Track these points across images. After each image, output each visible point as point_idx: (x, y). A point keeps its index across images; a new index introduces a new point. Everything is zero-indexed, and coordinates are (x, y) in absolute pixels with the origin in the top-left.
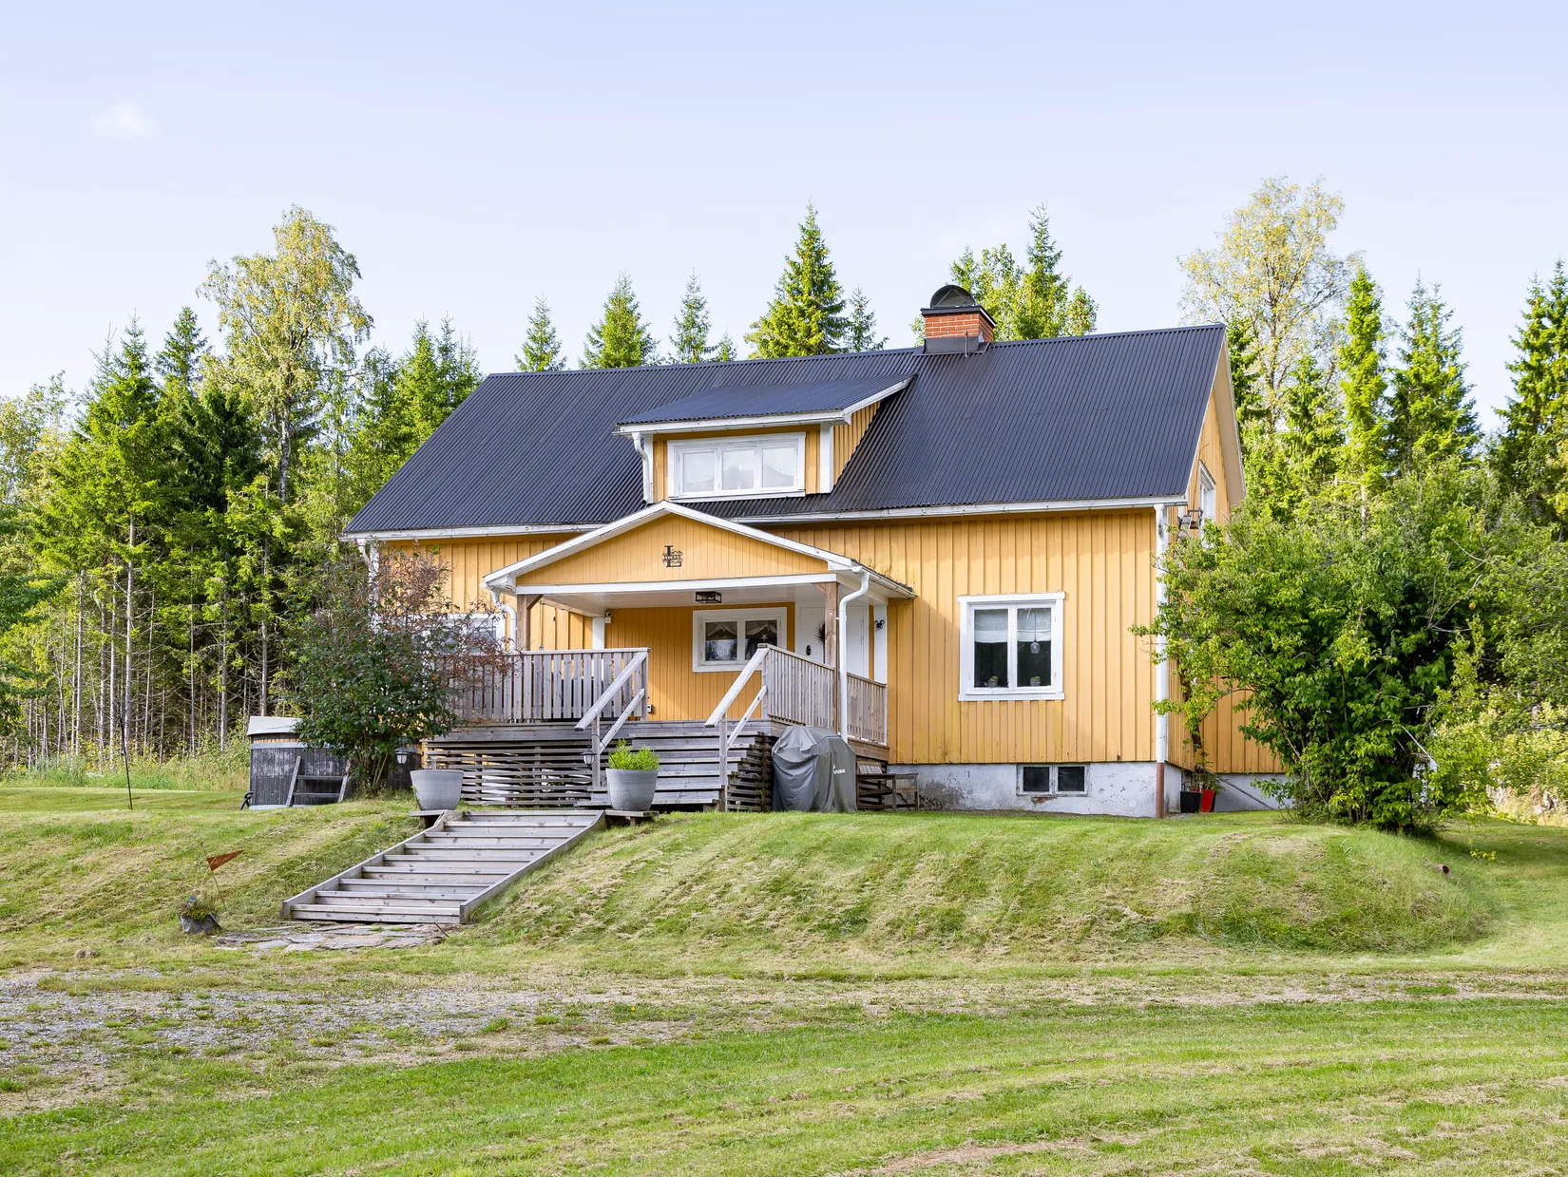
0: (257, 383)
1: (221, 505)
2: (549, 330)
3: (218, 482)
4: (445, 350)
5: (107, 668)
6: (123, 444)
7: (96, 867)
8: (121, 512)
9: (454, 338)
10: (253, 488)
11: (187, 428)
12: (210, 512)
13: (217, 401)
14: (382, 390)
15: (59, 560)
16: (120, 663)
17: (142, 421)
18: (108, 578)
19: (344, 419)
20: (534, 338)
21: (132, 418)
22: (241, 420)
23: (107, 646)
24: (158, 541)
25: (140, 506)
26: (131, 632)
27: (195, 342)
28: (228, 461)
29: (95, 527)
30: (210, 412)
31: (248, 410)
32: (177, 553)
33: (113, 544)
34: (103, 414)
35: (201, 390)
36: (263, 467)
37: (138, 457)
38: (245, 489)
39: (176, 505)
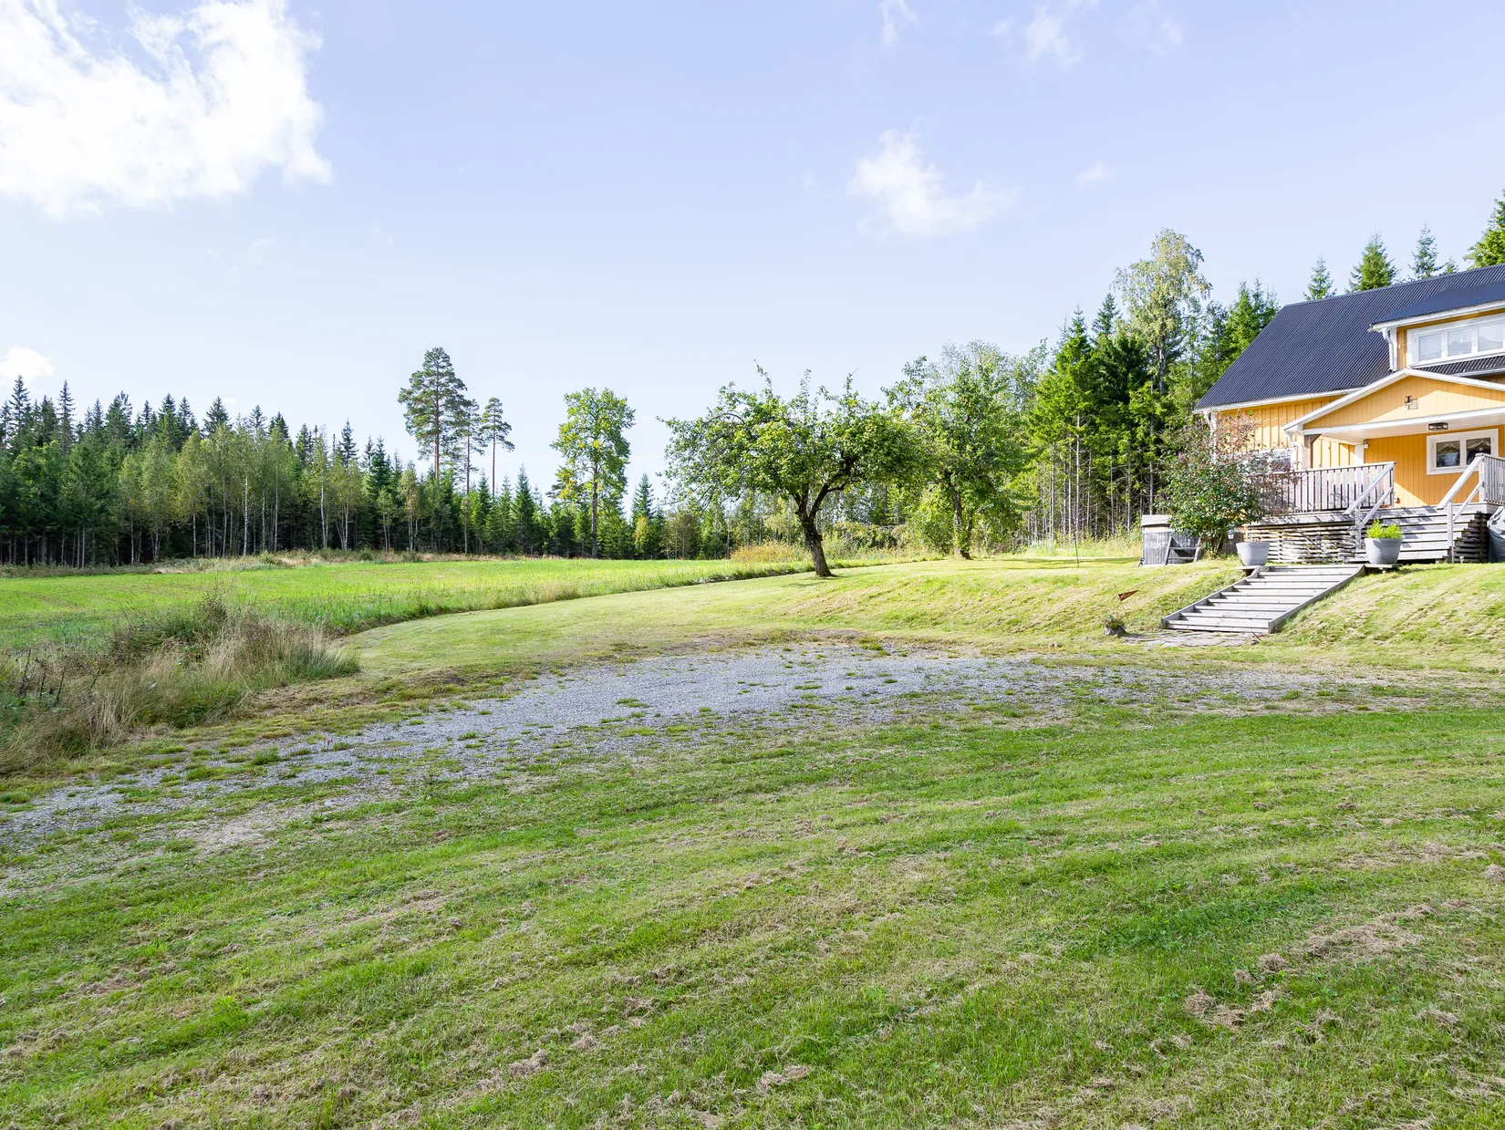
0: (1145, 330)
1: (1126, 400)
2: (1325, 274)
3: (1125, 388)
4: (1257, 296)
5: (1067, 492)
6: (1074, 373)
7: (1061, 599)
8: (1073, 409)
9: (1262, 288)
10: (1144, 389)
11: (1106, 360)
12: (1120, 405)
13: (1124, 344)
14: (1218, 325)
15: (1042, 438)
16: (1074, 490)
17: (1083, 359)
18: (1067, 445)
19: (1196, 344)
20: (1315, 280)
21: (1078, 358)
22: (1137, 352)
23: (1067, 481)
24: (1093, 423)
25: (1082, 405)
26: (1079, 472)
27: (1113, 312)
28: (1130, 376)
29: (1060, 419)
30: (1119, 349)
31: (1141, 346)
32: (1102, 428)
33: (1069, 427)
34: (1063, 359)
35: (1114, 337)
36: (1150, 377)
37: (1081, 380)
38: (1140, 390)
39: (1102, 402)
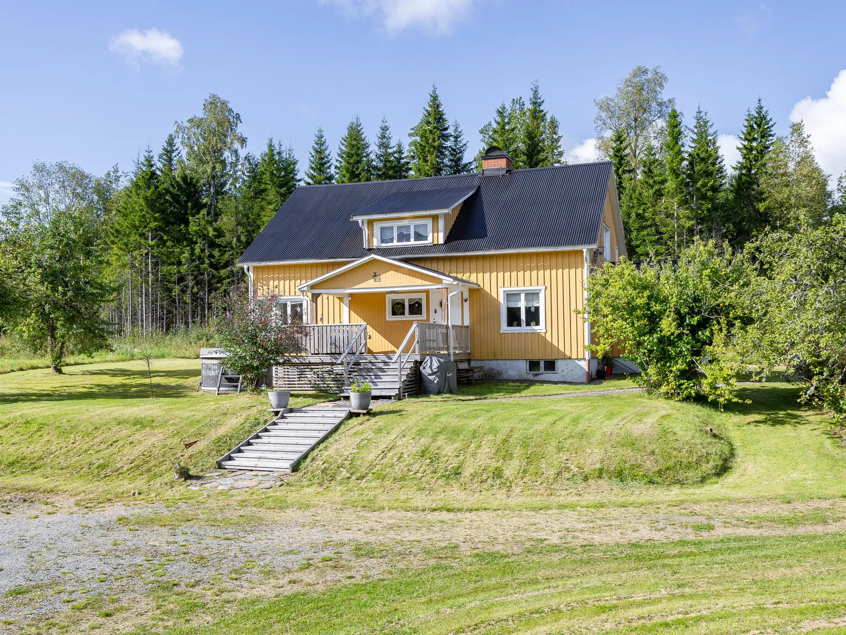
0: (200, 170)
1: (187, 223)
2: (323, 140)
3: (186, 213)
4: (279, 153)
6: (146, 199)
8: (146, 227)
9: (283, 148)
10: (200, 216)
11: (171, 189)
12: (182, 226)
13: (184, 178)
14: (252, 171)
15: (121, 249)
16: (147, 290)
17: (153, 188)
18: (142, 255)
19: (238, 185)
20: (317, 144)
21: (149, 187)
22: (195, 186)
23: (141, 283)
24: (161, 239)
25: (153, 225)
26: (151, 277)
27: (174, 148)
28: (190, 204)
29: (135, 234)
30: (182, 183)
31: (198, 181)
32: (169, 243)
33: (143, 241)
35: (177, 173)
36: (205, 205)
37: (151, 203)
38: (197, 216)
39: (168, 223)
